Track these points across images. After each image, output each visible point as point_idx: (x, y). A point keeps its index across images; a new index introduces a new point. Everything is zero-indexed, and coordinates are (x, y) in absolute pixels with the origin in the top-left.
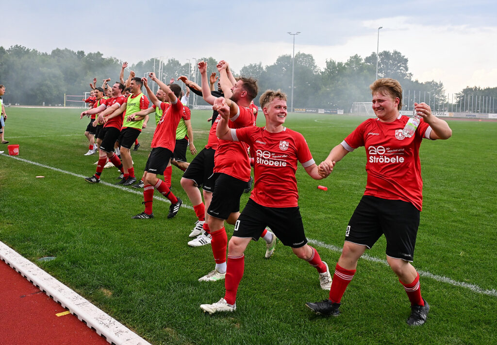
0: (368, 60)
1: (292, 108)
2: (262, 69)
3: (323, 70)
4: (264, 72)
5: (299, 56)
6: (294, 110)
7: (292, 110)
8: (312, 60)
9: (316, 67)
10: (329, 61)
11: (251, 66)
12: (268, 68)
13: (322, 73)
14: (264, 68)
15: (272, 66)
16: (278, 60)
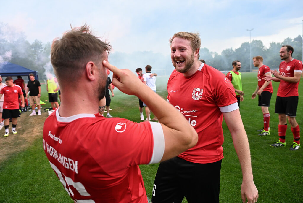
0: (295, 39)
1: (251, 70)
2: (233, 50)
3: (268, 48)
4: (234, 52)
5: (253, 42)
6: (252, 71)
7: (251, 71)
8: (261, 43)
9: (263, 47)
10: (271, 42)
11: (227, 50)
12: (236, 50)
13: (268, 49)
14: (234, 50)
15: (238, 49)
16: (242, 45)
